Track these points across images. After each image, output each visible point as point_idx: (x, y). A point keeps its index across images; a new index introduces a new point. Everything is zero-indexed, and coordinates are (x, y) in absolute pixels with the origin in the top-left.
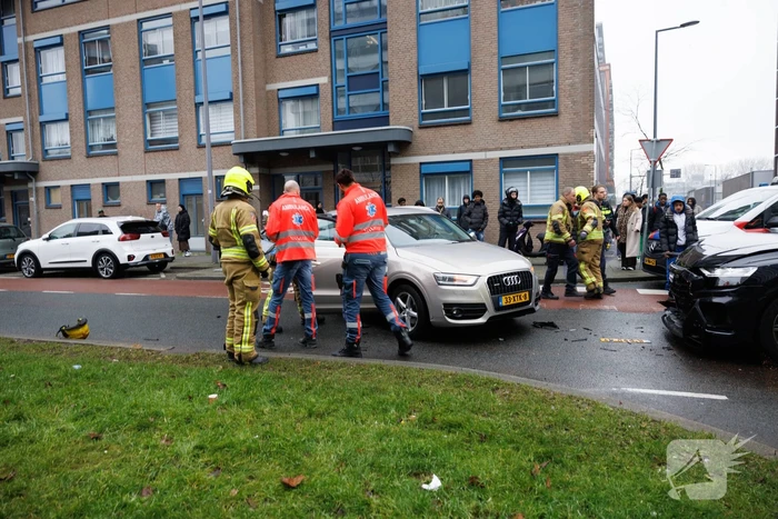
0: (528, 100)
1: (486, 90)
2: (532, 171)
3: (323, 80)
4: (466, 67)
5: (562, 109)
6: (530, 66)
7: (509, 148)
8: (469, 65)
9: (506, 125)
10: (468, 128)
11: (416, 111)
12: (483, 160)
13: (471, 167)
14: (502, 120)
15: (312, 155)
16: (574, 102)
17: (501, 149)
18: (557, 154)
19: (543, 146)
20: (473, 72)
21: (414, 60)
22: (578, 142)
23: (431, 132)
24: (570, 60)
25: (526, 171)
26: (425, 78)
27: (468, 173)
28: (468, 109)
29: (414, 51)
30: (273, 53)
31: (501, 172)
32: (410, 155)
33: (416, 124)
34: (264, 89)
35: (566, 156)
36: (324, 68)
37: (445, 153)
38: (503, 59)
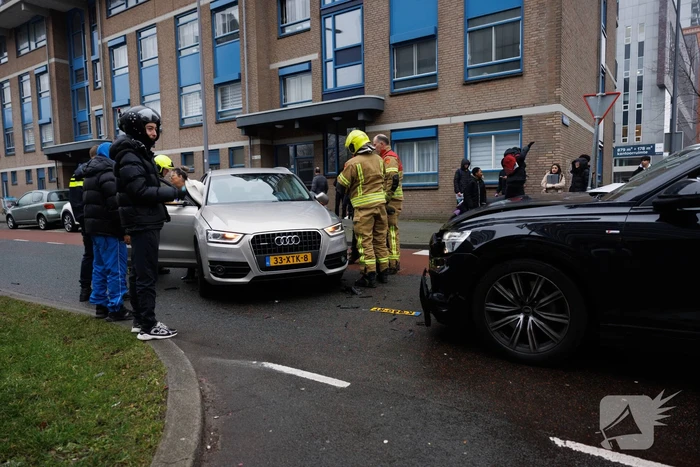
0: (494, 61)
1: (452, 54)
2: (496, 136)
3: (314, 57)
4: (433, 33)
5: (527, 68)
6: (495, 26)
7: (474, 113)
8: (436, 30)
9: (470, 89)
10: (435, 93)
11: (388, 81)
12: (448, 126)
13: (437, 133)
14: (467, 83)
15: (297, 126)
16: (539, 61)
17: (466, 114)
18: (521, 117)
19: (507, 109)
20: (440, 37)
21: (386, 30)
22: (543, 102)
23: (400, 98)
24: (535, 15)
25: (490, 136)
26: (397, 47)
27: (435, 138)
28: (435, 75)
29: (386, 22)
30: (274, 36)
31: (466, 137)
32: (383, 123)
33: (388, 93)
34: (268, 68)
35: (530, 118)
36: (315, 45)
37: (414, 120)
38: (469, 21)
